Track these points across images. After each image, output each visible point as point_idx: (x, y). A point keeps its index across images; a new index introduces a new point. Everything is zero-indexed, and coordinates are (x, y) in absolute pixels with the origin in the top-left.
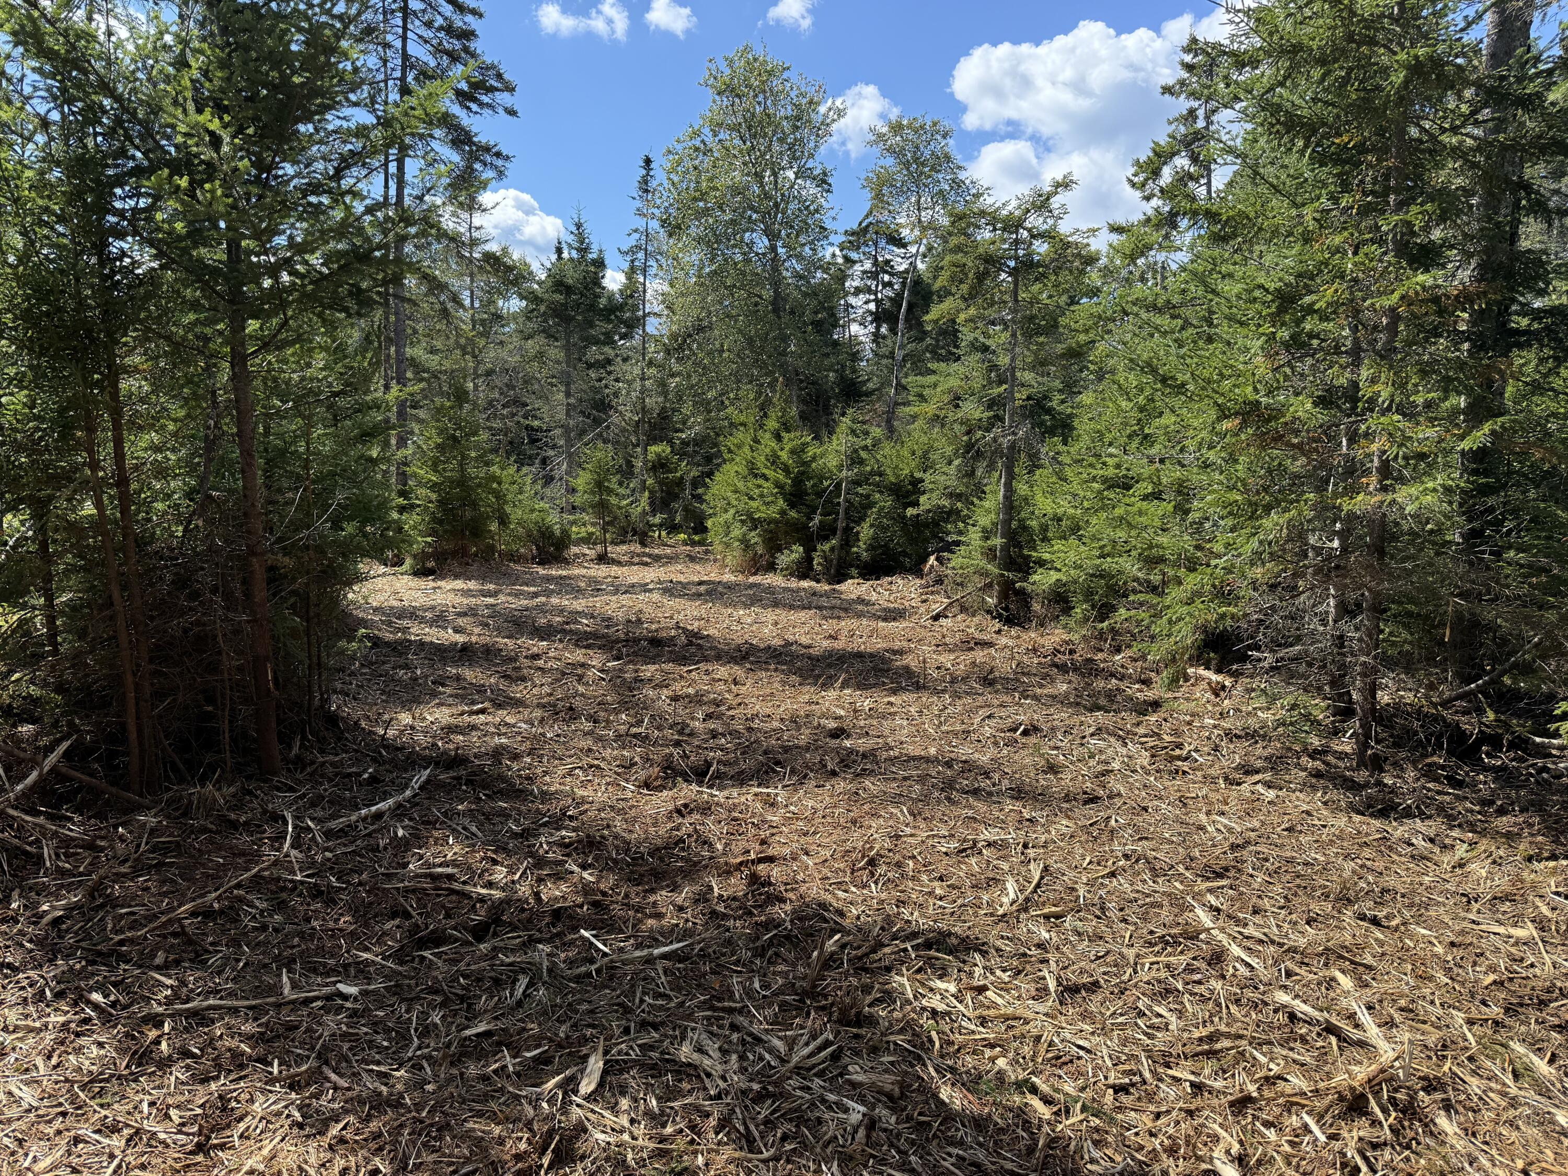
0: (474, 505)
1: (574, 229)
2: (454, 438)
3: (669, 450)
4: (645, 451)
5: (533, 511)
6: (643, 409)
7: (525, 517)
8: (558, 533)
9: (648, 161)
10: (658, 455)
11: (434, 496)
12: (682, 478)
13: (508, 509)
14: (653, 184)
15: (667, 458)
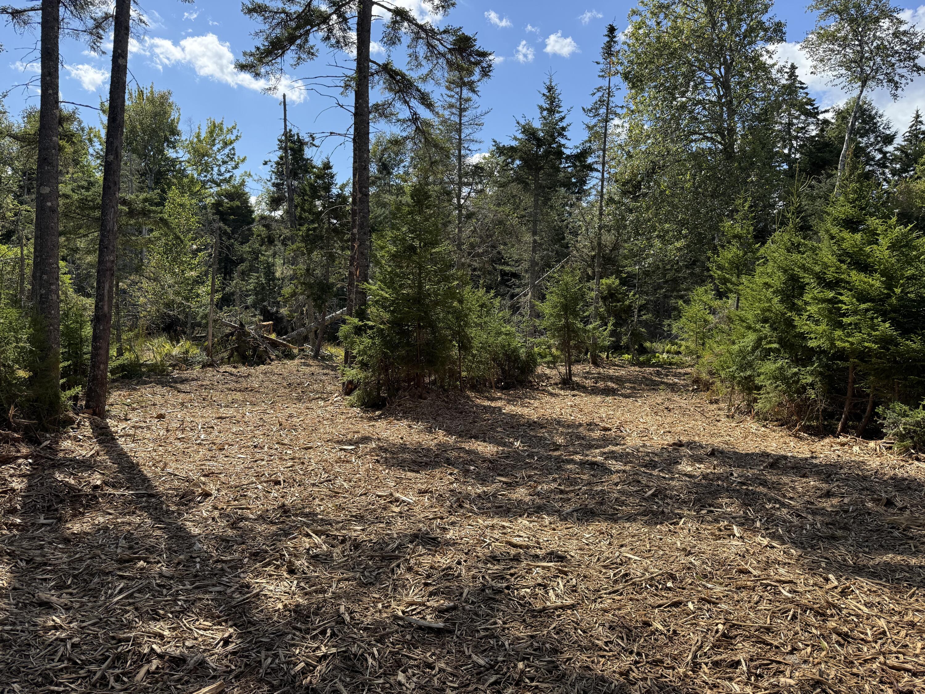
0: (432, 325)
1: (545, 91)
2: (412, 249)
3: (617, 282)
4: (598, 284)
5: (499, 333)
6: (599, 244)
7: (491, 340)
8: (523, 356)
9: (612, 30)
10: (609, 287)
11: (386, 316)
12: (630, 306)
13: (472, 332)
14: (616, 48)
15: (616, 290)
